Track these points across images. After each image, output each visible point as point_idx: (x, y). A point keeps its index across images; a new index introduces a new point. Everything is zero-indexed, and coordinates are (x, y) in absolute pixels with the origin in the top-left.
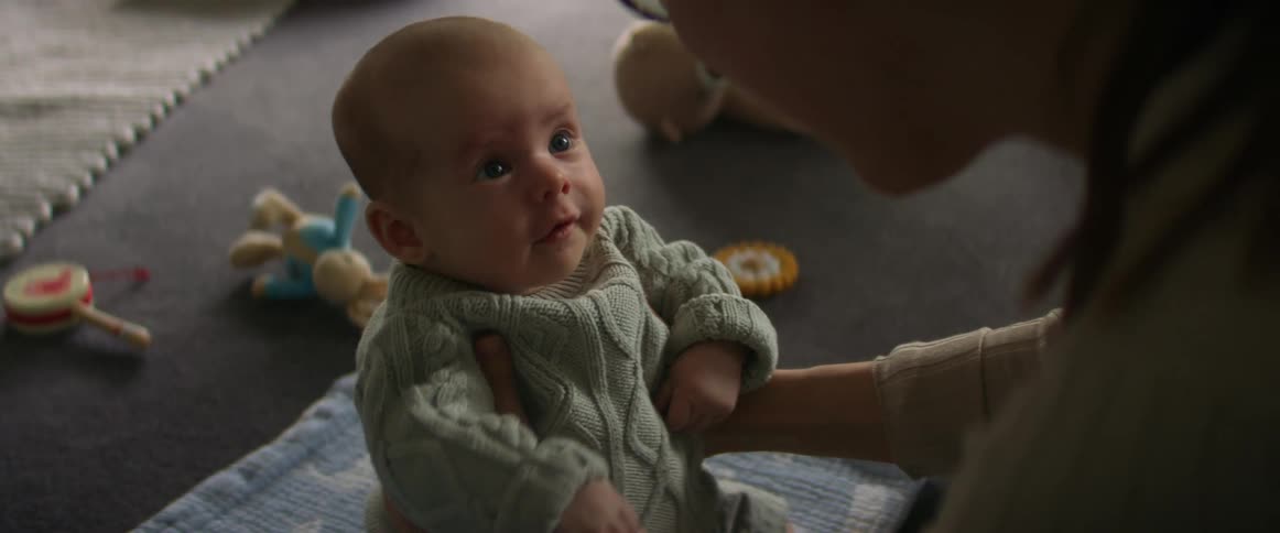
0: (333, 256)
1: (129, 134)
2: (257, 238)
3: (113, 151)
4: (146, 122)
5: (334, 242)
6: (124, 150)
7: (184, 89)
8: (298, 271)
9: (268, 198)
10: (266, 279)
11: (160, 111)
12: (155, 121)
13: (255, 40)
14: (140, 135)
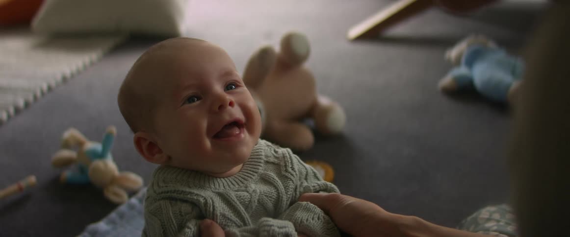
0: (99, 163)
1: (21, 103)
2: (66, 154)
3: (12, 111)
4: (31, 98)
5: (101, 156)
6: (17, 110)
7: (53, 84)
8: (83, 170)
9: (72, 133)
10: (67, 174)
11: (39, 94)
12: (35, 98)
13: (92, 64)
14: (27, 105)
